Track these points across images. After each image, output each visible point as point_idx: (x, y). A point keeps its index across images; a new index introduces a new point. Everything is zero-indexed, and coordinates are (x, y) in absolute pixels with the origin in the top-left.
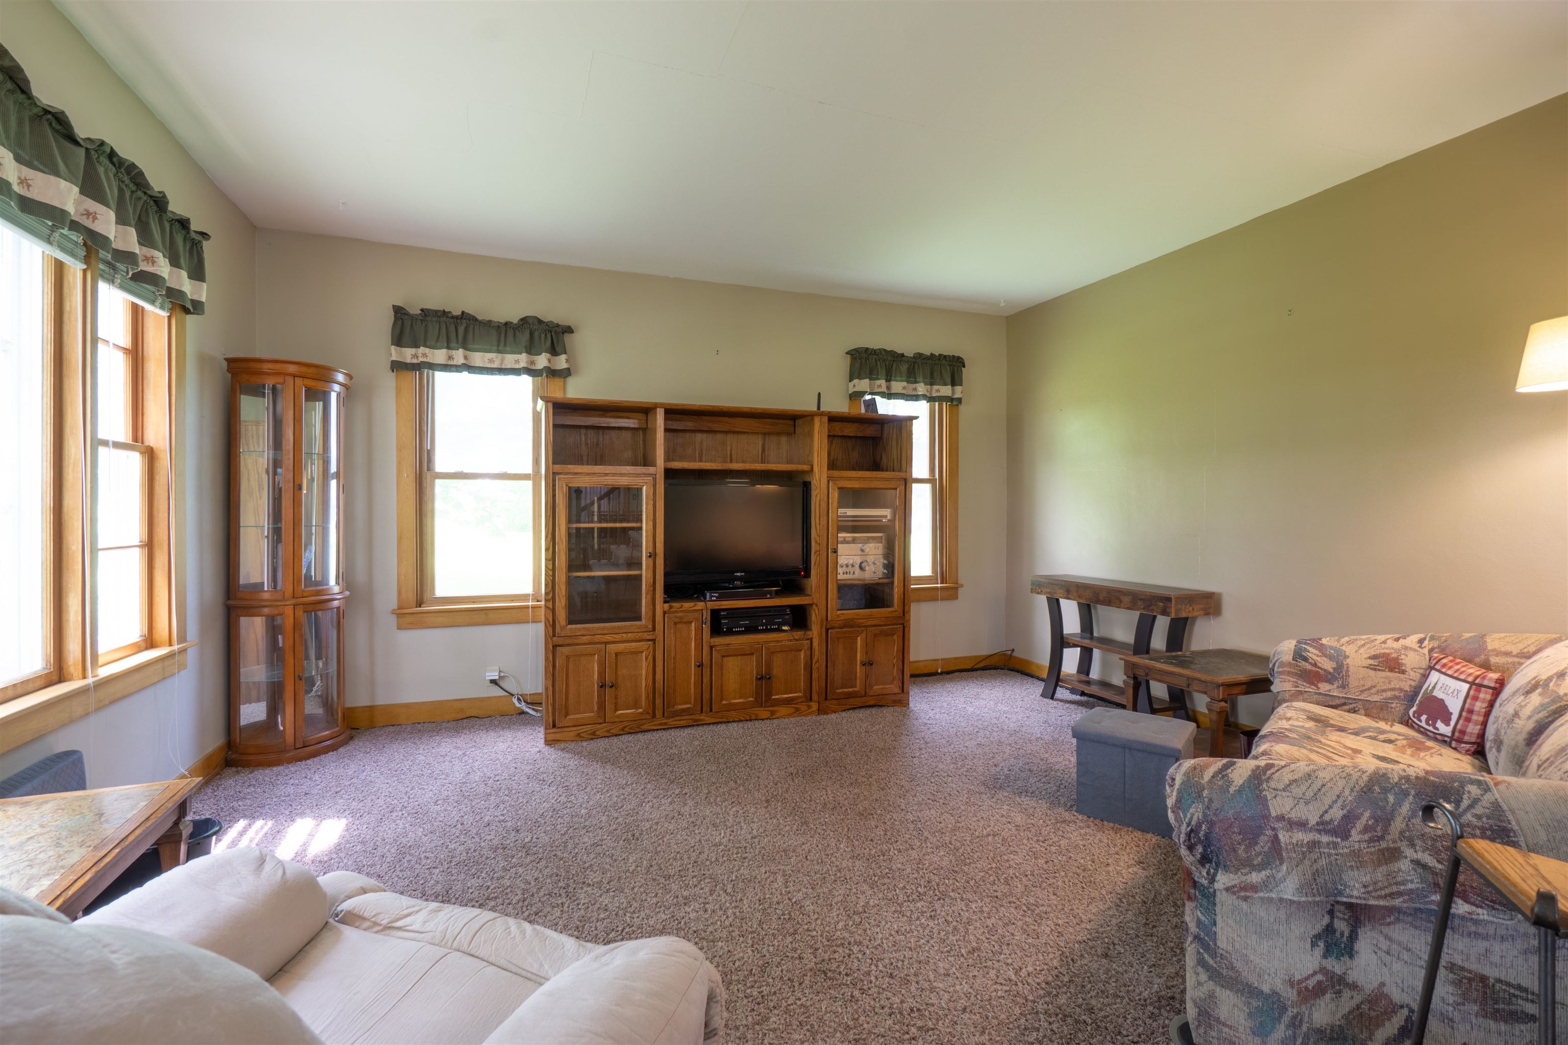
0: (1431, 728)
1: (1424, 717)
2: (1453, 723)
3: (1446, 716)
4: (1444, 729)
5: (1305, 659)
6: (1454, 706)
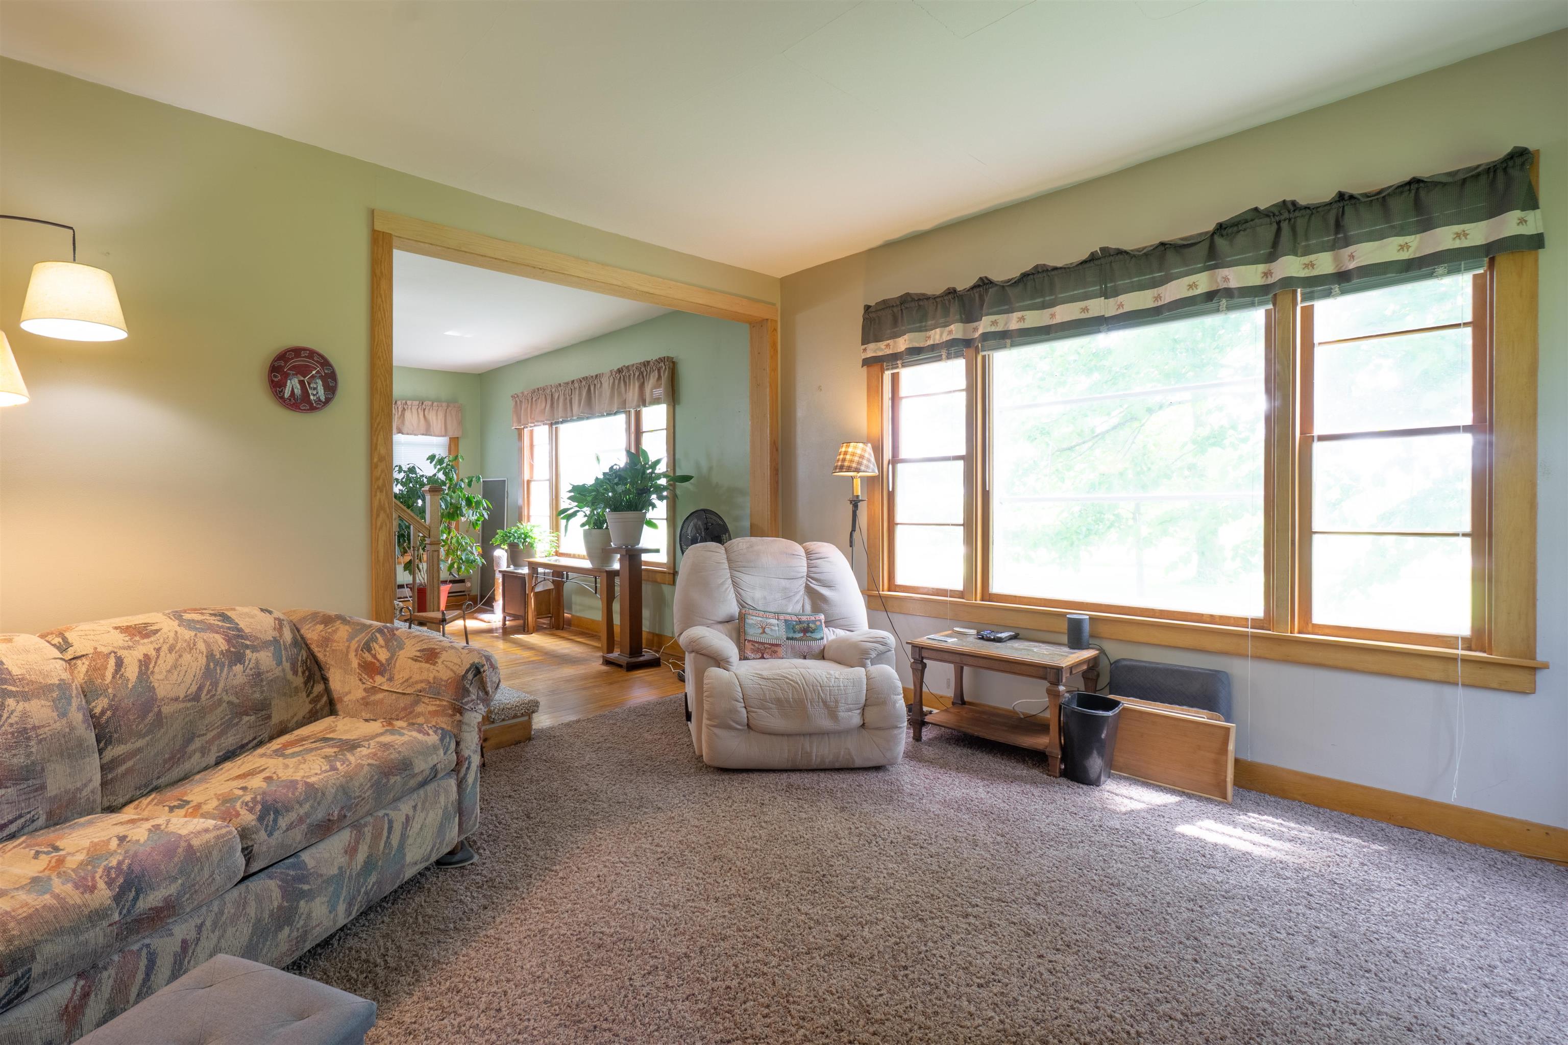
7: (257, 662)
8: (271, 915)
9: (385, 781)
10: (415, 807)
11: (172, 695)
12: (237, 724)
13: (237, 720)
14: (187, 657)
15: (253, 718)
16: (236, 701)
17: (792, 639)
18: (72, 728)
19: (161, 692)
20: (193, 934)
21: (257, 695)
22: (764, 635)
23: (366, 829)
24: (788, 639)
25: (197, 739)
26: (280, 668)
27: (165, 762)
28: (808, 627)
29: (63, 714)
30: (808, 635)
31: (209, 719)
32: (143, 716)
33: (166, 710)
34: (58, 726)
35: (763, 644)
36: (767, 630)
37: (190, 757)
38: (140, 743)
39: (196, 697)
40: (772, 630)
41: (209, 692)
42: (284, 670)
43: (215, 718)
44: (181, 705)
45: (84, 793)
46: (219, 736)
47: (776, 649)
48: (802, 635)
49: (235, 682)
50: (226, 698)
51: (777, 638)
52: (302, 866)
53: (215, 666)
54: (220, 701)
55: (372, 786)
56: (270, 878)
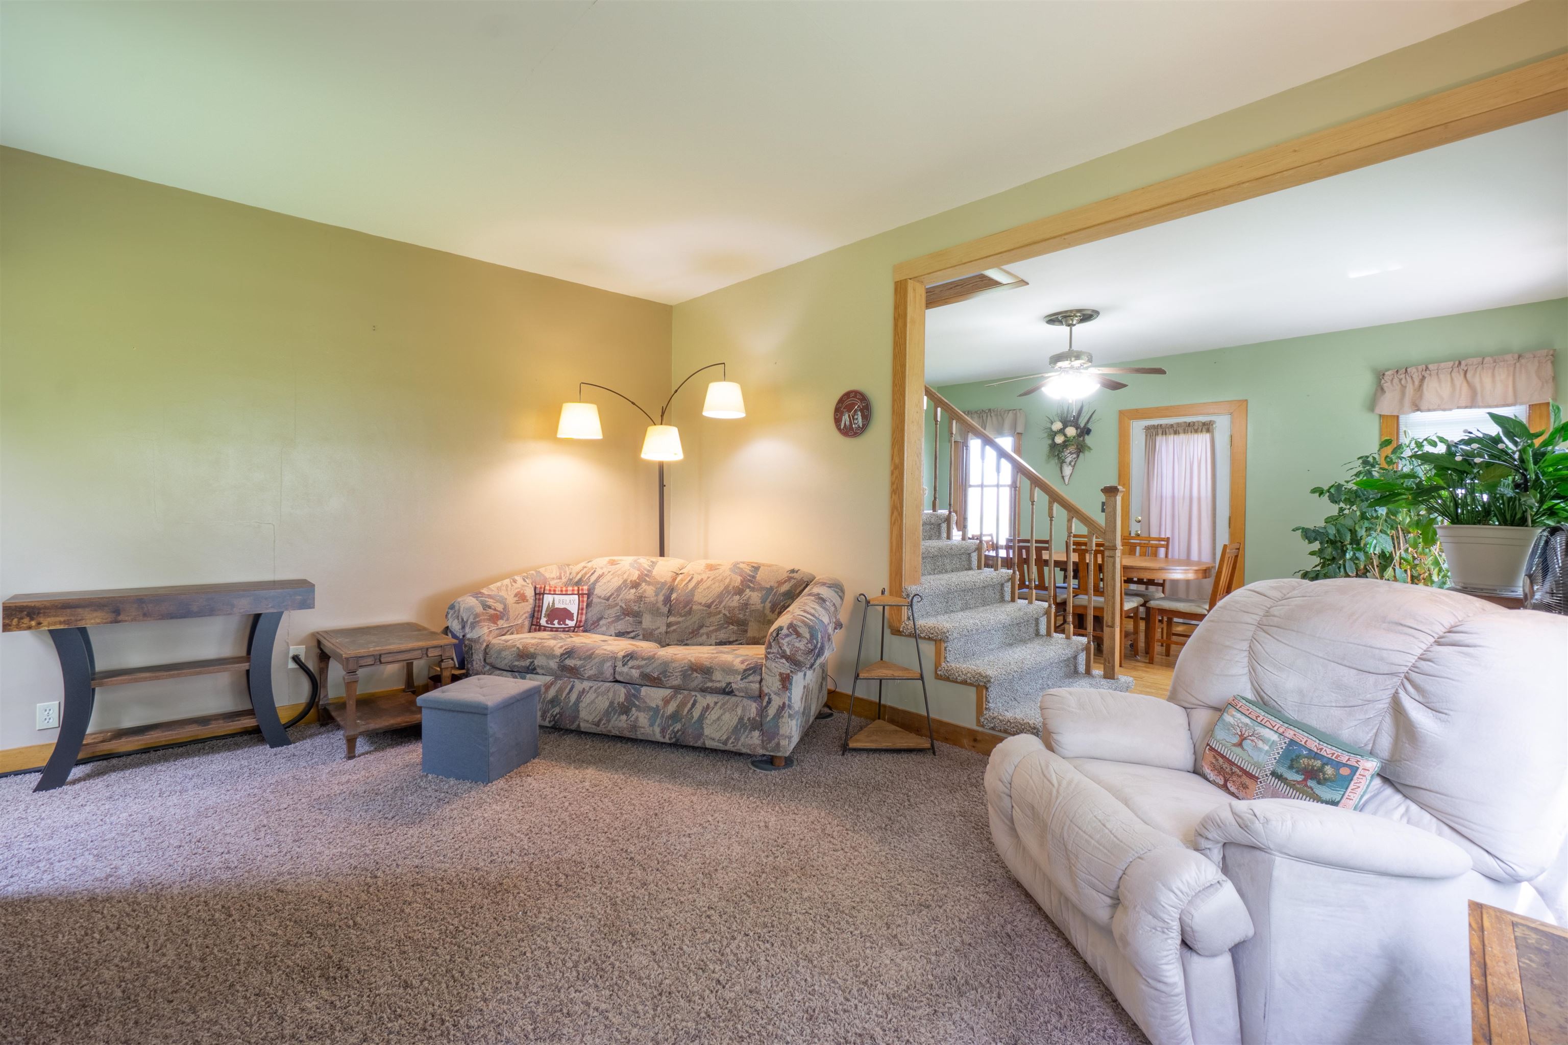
0: (563, 626)
1: (556, 622)
2: (575, 618)
3: (569, 615)
4: (571, 623)
5: (490, 607)
6: (574, 609)
7: (749, 598)
8: (618, 703)
9: (690, 672)
10: (716, 703)
11: (700, 601)
12: (726, 628)
13: (726, 626)
14: (717, 584)
15: (736, 628)
16: (728, 615)
17: (1279, 777)
18: (657, 602)
19: (696, 599)
20: (587, 689)
21: (741, 616)
22: (1238, 750)
23: (679, 696)
24: (1274, 774)
25: (704, 628)
26: (762, 605)
27: (690, 633)
28: (1321, 769)
29: (657, 595)
30: (1310, 783)
31: (712, 619)
32: (685, 607)
33: (695, 607)
34: (652, 599)
35: (1232, 763)
36: (1247, 744)
37: (701, 636)
38: (680, 619)
39: (709, 606)
40: (1256, 746)
41: (716, 605)
42: (764, 607)
43: (715, 620)
44: (702, 608)
45: (656, 632)
46: (716, 630)
47: (1247, 781)
48: (1299, 778)
49: (731, 605)
50: (723, 611)
51: (1257, 765)
52: (639, 691)
53: (726, 592)
54: (720, 612)
55: (681, 671)
56: (624, 687)
